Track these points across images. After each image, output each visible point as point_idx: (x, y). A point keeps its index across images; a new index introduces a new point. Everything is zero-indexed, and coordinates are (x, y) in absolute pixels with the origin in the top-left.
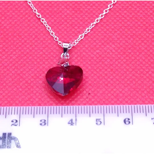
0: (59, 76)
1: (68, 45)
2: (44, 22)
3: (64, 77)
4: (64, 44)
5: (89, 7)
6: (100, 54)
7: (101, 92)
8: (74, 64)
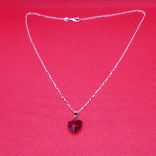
0: (73, 124)
1: (77, 112)
2: (67, 103)
3: (75, 125)
4: (75, 112)
5: (85, 97)
6: (89, 116)
7: (89, 131)
8: (79, 119)
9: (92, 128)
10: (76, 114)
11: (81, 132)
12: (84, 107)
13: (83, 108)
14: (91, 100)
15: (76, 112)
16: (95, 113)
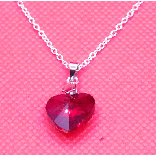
9: (126, 118)
10: (72, 73)
11: (89, 131)
12: (99, 49)
13: (98, 53)
14: (124, 25)
15: (73, 67)
16: (136, 70)
